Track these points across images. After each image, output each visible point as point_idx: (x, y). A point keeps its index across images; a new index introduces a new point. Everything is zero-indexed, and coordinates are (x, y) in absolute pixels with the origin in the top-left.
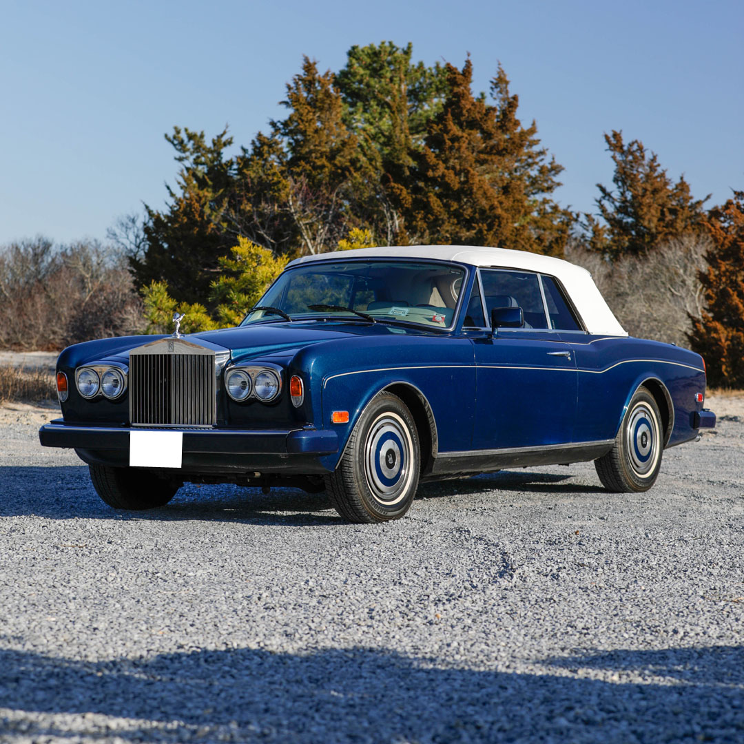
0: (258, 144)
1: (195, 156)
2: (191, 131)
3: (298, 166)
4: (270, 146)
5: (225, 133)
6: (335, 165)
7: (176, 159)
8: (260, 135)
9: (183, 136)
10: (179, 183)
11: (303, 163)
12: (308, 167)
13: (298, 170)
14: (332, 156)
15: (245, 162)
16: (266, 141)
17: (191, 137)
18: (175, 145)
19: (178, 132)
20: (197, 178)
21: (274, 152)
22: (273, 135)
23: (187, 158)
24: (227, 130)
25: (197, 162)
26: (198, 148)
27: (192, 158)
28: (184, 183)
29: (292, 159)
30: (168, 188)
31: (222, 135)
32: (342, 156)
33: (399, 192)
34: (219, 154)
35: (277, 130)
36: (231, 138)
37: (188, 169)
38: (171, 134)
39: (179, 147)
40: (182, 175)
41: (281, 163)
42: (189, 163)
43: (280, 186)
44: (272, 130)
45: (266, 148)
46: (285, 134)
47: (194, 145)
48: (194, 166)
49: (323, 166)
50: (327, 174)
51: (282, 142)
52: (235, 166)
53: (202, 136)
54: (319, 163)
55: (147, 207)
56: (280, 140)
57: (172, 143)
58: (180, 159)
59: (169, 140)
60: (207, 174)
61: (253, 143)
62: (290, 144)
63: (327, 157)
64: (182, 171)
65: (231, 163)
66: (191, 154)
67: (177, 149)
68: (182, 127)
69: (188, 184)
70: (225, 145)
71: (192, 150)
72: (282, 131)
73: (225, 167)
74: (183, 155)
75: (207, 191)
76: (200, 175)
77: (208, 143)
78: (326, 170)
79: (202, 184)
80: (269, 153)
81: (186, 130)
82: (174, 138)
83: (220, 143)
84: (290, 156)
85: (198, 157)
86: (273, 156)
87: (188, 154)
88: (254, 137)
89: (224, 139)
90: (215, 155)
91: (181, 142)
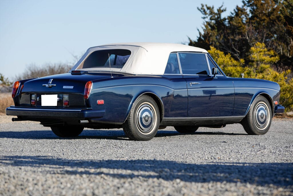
0: (236, 11)
1: (210, 16)
2: (208, 6)
3: (254, 20)
4: (242, 11)
5: (222, 6)
6: (270, 19)
7: (202, 18)
8: (237, 7)
9: (205, 8)
10: (202, 28)
11: (256, 18)
12: (258, 20)
13: (253, 21)
14: (269, 15)
15: (231, 18)
16: (240, 9)
17: (208, 8)
18: (202, 12)
19: (203, 6)
20: (211, 26)
21: (243, 14)
22: (243, 6)
23: (207, 17)
24: (223, 5)
25: (211, 19)
26: (212, 13)
27: (209, 17)
28: (205, 28)
29: (251, 17)
30: (198, 30)
31: (221, 7)
32: (273, 15)
33: (291, 29)
34: (220, 15)
35: (245, 4)
36: (226, 8)
37: (206, 22)
38: (200, 7)
39: (203, 13)
40: (204, 24)
41: (247, 19)
42: (208, 20)
43: (242, 28)
44: (243, 4)
45: (240, 12)
46: (248, 6)
47: (210, 11)
48: (210, 21)
49: (264, 20)
50: (266, 23)
51: (247, 9)
52: (227, 21)
53: (213, 8)
54: (263, 18)
55: (189, 39)
56: (246, 9)
57: (201, 11)
58: (204, 18)
59: (199, 10)
60: (215, 24)
61: (234, 10)
62: (250, 11)
63: (266, 15)
64: (204, 23)
65: (225, 19)
66: (209, 15)
67: (203, 14)
68: (204, 4)
69: (207, 28)
70: (223, 11)
71: (209, 14)
72: (247, 5)
73: (222, 21)
74: (205, 16)
75: (215, 31)
76: (212, 24)
77: (216, 11)
78: (266, 21)
79: (213, 28)
80: (241, 15)
81: (206, 5)
82: (202, 9)
83: (220, 11)
84: (250, 15)
85: (211, 17)
86: (243, 16)
87: (207, 15)
88: (235, 8)
89: (222, 9)
90: (218, 16)
91: (204, 11)
